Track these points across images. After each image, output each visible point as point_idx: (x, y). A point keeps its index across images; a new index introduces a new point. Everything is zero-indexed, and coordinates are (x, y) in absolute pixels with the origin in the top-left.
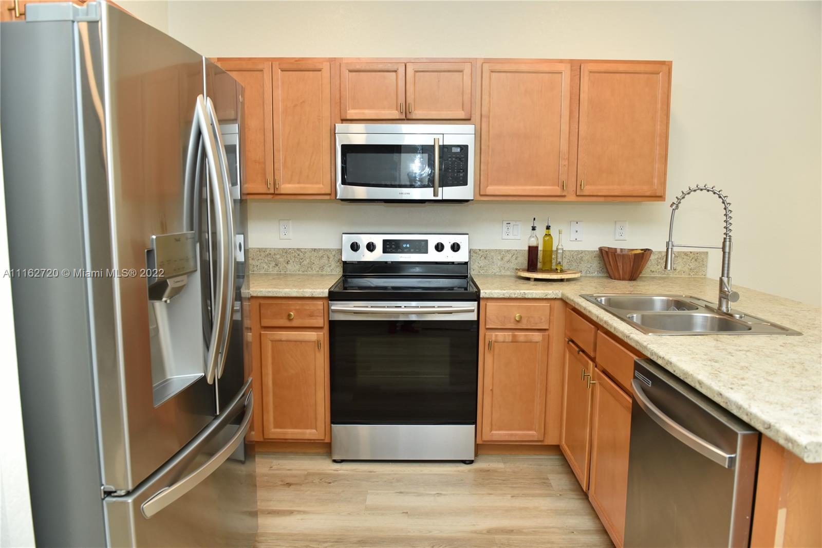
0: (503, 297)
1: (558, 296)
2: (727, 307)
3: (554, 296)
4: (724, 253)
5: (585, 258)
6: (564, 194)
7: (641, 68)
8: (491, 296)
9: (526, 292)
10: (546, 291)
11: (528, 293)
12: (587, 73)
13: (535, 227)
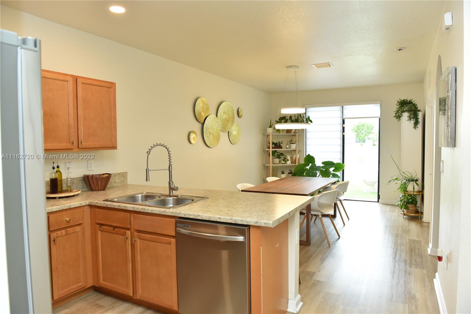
0: (59, 210)
1: (87, 203)
2: (173, 194)
3: (85, 204)
4: (170, 171)
5: (75, 182)
6: (73, 148)
7: (104, 84)
8: (52, 211)
9: (71, 204)
10: (81, 202)
11: (72, 205)
12: (80, 83)
13: (54, 167)
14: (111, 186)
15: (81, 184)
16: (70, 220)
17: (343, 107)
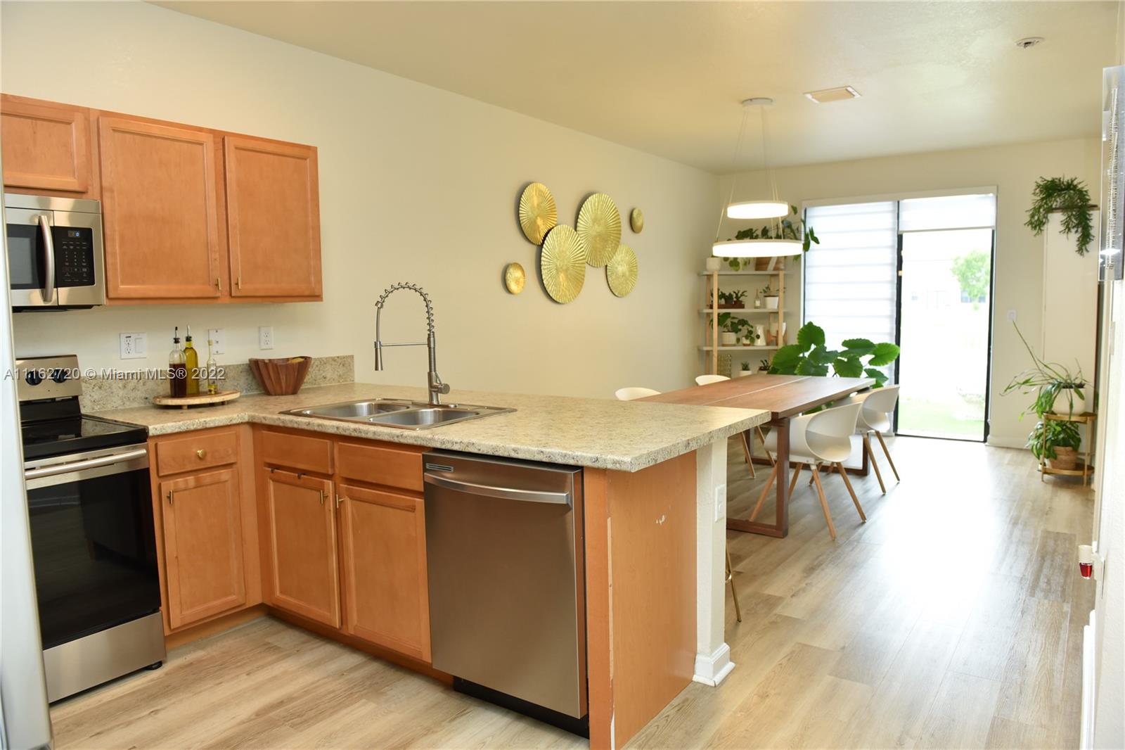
0: (179, 430)
1: (244, 419)
2: (438, 400)
3: (240, 421)
4: (430, 348)
5: (231, 374)
6: (217, 295)
7: (288, 151)
8: (164, 432)
9: (208, 419)
10: (230, 416)
11: (210, 421)
12: (232, 148)
13: (178, 339)
14: (315, 386)
15: (243, 380)
16: (205, 454)
17: (898, 202)
